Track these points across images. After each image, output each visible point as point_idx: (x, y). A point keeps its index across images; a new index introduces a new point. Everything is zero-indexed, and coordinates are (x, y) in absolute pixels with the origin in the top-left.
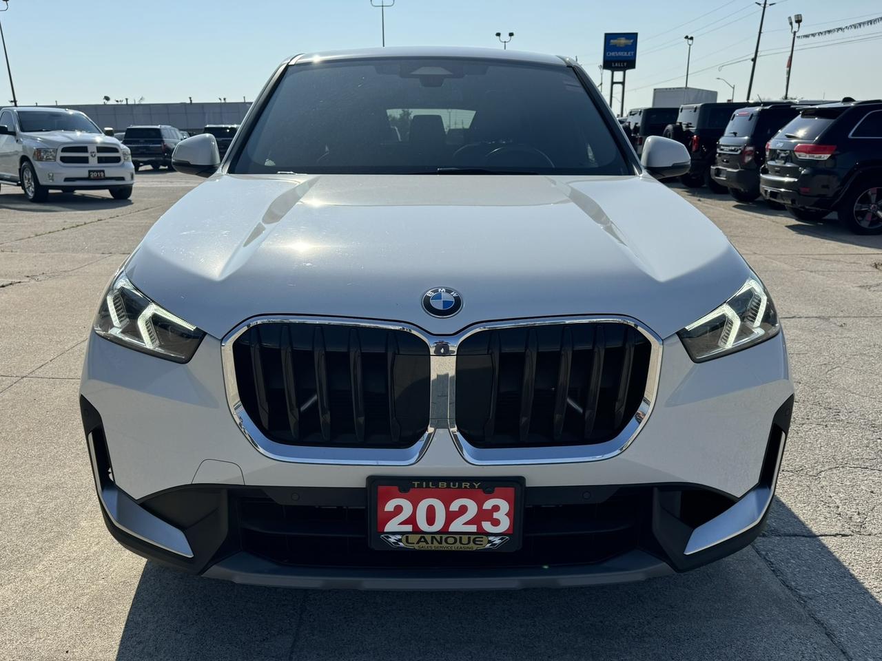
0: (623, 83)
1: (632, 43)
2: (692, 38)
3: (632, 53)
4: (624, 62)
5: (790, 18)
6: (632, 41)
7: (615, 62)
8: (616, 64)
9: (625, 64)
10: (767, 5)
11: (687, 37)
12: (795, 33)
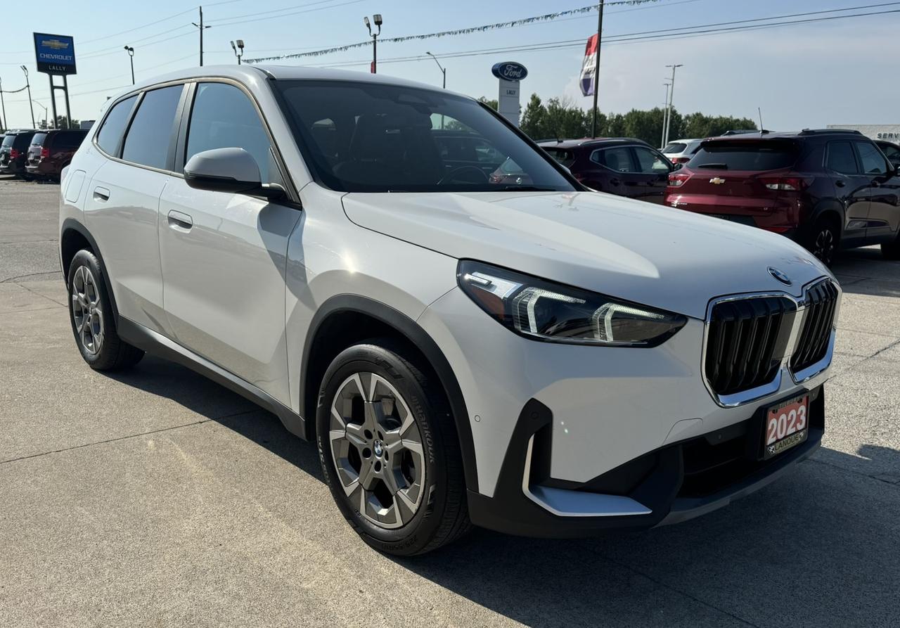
0: (65, 88)
1: (68, 47)
2: (132, 49)
3: (70, 57)
4: (62, 65)
5: (232, 42)
6: (67, 44)
7: (52, 65)
8: (54, 68)
9: (64, 68)
10: (203, 27)
11: (126, 48)
12: (239, 56)
